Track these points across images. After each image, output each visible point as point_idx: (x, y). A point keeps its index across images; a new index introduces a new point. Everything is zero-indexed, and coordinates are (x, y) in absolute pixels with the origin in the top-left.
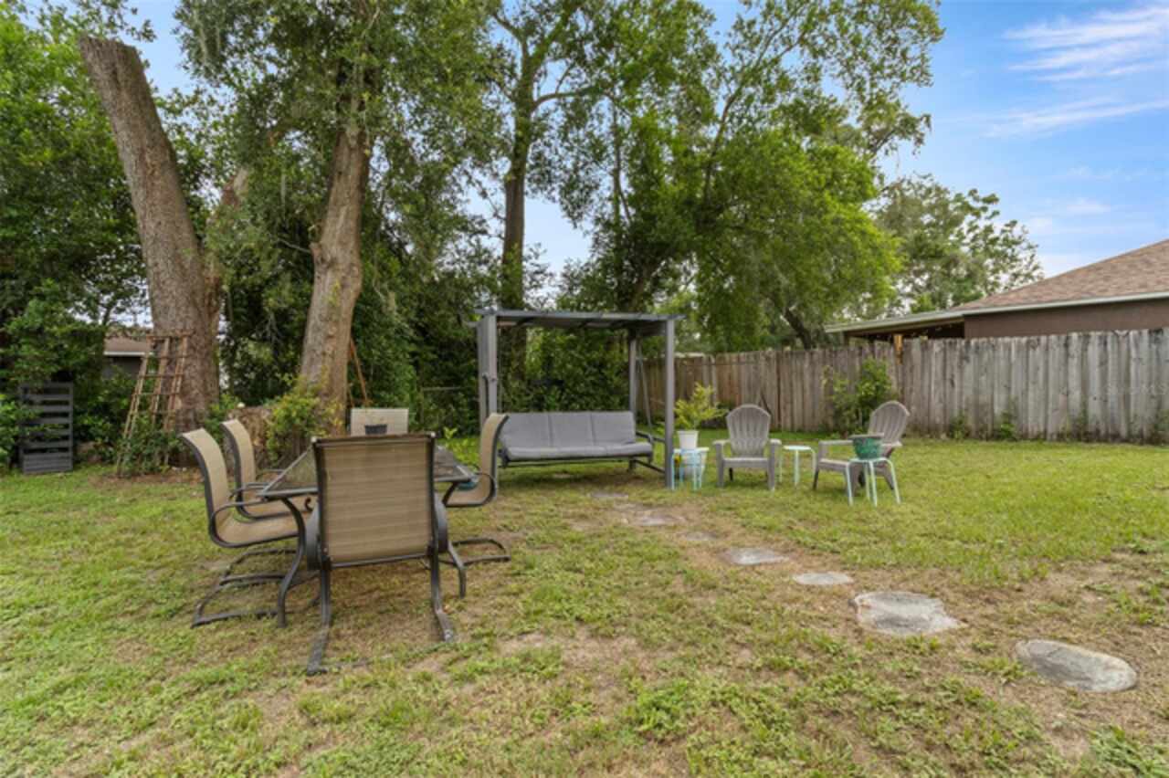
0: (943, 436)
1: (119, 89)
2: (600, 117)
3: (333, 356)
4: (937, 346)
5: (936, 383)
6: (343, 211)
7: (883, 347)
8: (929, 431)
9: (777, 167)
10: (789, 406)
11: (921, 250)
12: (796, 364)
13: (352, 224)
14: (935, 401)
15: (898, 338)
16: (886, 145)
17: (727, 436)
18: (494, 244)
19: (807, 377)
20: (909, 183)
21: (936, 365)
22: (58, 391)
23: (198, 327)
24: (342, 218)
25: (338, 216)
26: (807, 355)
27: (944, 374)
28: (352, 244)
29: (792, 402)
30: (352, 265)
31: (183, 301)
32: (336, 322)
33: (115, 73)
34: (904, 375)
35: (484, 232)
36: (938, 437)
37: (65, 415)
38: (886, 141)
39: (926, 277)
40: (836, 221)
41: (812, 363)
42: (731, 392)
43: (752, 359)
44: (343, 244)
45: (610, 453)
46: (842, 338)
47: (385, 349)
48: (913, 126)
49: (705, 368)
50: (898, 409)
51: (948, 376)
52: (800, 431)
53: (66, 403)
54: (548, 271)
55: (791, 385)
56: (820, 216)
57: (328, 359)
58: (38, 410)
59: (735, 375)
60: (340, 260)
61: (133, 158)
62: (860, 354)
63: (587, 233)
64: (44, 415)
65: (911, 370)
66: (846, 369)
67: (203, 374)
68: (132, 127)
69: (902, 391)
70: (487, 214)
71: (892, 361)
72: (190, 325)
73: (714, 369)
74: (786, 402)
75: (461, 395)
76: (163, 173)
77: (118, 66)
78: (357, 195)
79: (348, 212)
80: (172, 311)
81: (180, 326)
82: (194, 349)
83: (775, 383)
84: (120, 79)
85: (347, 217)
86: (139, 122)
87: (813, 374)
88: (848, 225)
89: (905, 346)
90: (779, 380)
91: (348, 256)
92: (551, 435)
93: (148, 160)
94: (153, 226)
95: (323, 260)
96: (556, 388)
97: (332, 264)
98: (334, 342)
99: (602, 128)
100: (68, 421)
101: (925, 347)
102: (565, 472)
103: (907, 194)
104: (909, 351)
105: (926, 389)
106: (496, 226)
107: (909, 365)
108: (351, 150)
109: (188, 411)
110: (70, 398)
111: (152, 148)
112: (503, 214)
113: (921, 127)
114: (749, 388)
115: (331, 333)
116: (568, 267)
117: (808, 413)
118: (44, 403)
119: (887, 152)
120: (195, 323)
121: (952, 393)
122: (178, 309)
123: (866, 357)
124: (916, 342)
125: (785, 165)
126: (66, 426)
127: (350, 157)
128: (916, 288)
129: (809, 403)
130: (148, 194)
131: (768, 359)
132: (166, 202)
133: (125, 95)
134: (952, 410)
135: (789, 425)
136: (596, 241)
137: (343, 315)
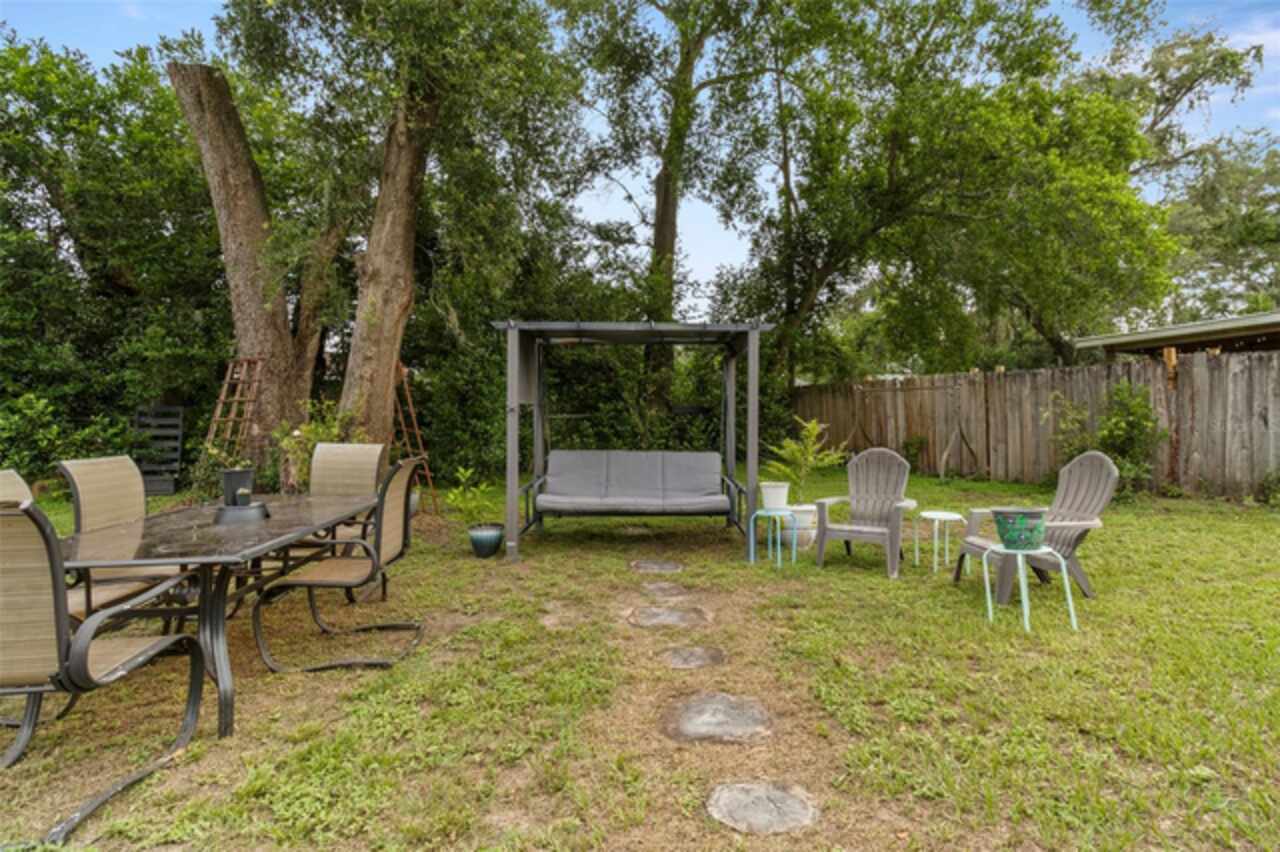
0: (1249, 501)
1: (203, 111)
2: (761, 95)
3: (371, 380)
4: (1235, 363)
5: (1236, 419)
6: (389, 218)
7: (1144, 367)
8: (1223, 492)
9: (964, 122)
10: (1001, 447)
11: (1251, 233)
12: (1011, 389)
13: (399, 230)
14: (1233, 446)
15: (1172, 356)
16: (1191, 95)
17: (844, 491)
18: (641, 253)
19: (1028, 407)
20: (1230, 142)
21: (1235, 391)
22: (166, 415)
23: (278, 350)
24: (388, 224)
25: (384, 222)
26: (1028, 378)
27: (1250, 407)
28: (398, 253)
29: (1006, 443)
30: (396, 277)
31: (262, 323)
32: (377, 343)
33: (199, 95)
34: (1180, 406)
35: (631, 241)
36: (1240, 502)
37: (175, 438)
38: (1190, 89)
39: (1270, 270)
40: (1066, 192)
41: (1035, 388)
42: (922, 426)
43: (950, 383)
44: (388, 254)
45: (669, 508)
46: (1100, 354)
47: (472, 372)
48: (1234, 65)
49: (888, 395)
50: (1102, 463)
51: (1257, 409)
52: (1017, 481)
53: (175, 426)
54: (691, 279)
55: (1005, 417)
56: (1041, 186)
57: (367, 384)
58: (148, 433)
59: (928, 402)
60: (383, 272)
61: (217, 179)
62: (1108, 377)
63: (743, 233)
64: (156, 438)
65: (1192, 400)
66: (1086, 397)
67: (281, 399)
68: (216, 149)
69: (1177, 431)
70: (634, 220)
71: (1160, 386)
72: (268, 345)
73: (900, 397)
74: (997, 441)
75: (587, 424)
76: (245, 193)
77: (202, 88)
78: (407, 198)
79: (394, 216)
80: (252, 333)
81: (258, 349)
82: (272, 373)
83: (982, 413)
84: (204, 100)
85: (393, 223)
86: (221, 143)
87: (1036, 405)
88: (1083, 195)
89: (1182, 363)
90: (987, 410)
91: (394, 268)
92: (608, 480)
93: (231, 181)
94: (234, 247)
95: (364, 273)
96: (701, 416)
97: (375, 276)
98: (374, 364)
99: (765, 111)
100: (177, 444)
101: (1215, 366)
102: (646, 525)
103: (1225, 158)
104: (1189, 374)
105: (1218, 428)
106: (644, 233)
107: (1188, 393)
108: (400, 147)
109: (264, 437)
110: (179, 421)
111: (234, 168)
112: (651, 219)
113: (1248, 64)
114: (946, 420)
115: (369, 354)
116: (720, 276)
117: (1030, 455)
118: (161, 426)
119: (1192, 104)
120: (273, 345)
121: (1264, 435)
122: (257, 331)
123: (1117, 381)
124: (1200, 358)
125: (976, 118)
126: (175, 449)
127: (399, 156)
128: (1253, 287)
129: (1030, 441)
130: (230, 216)
131: (972, 383)
132: (248, 223)
133: (208, 116)
134: (1266, 462)
135: (1001, 472)
136: (756, 243)
137: (386, 334)
